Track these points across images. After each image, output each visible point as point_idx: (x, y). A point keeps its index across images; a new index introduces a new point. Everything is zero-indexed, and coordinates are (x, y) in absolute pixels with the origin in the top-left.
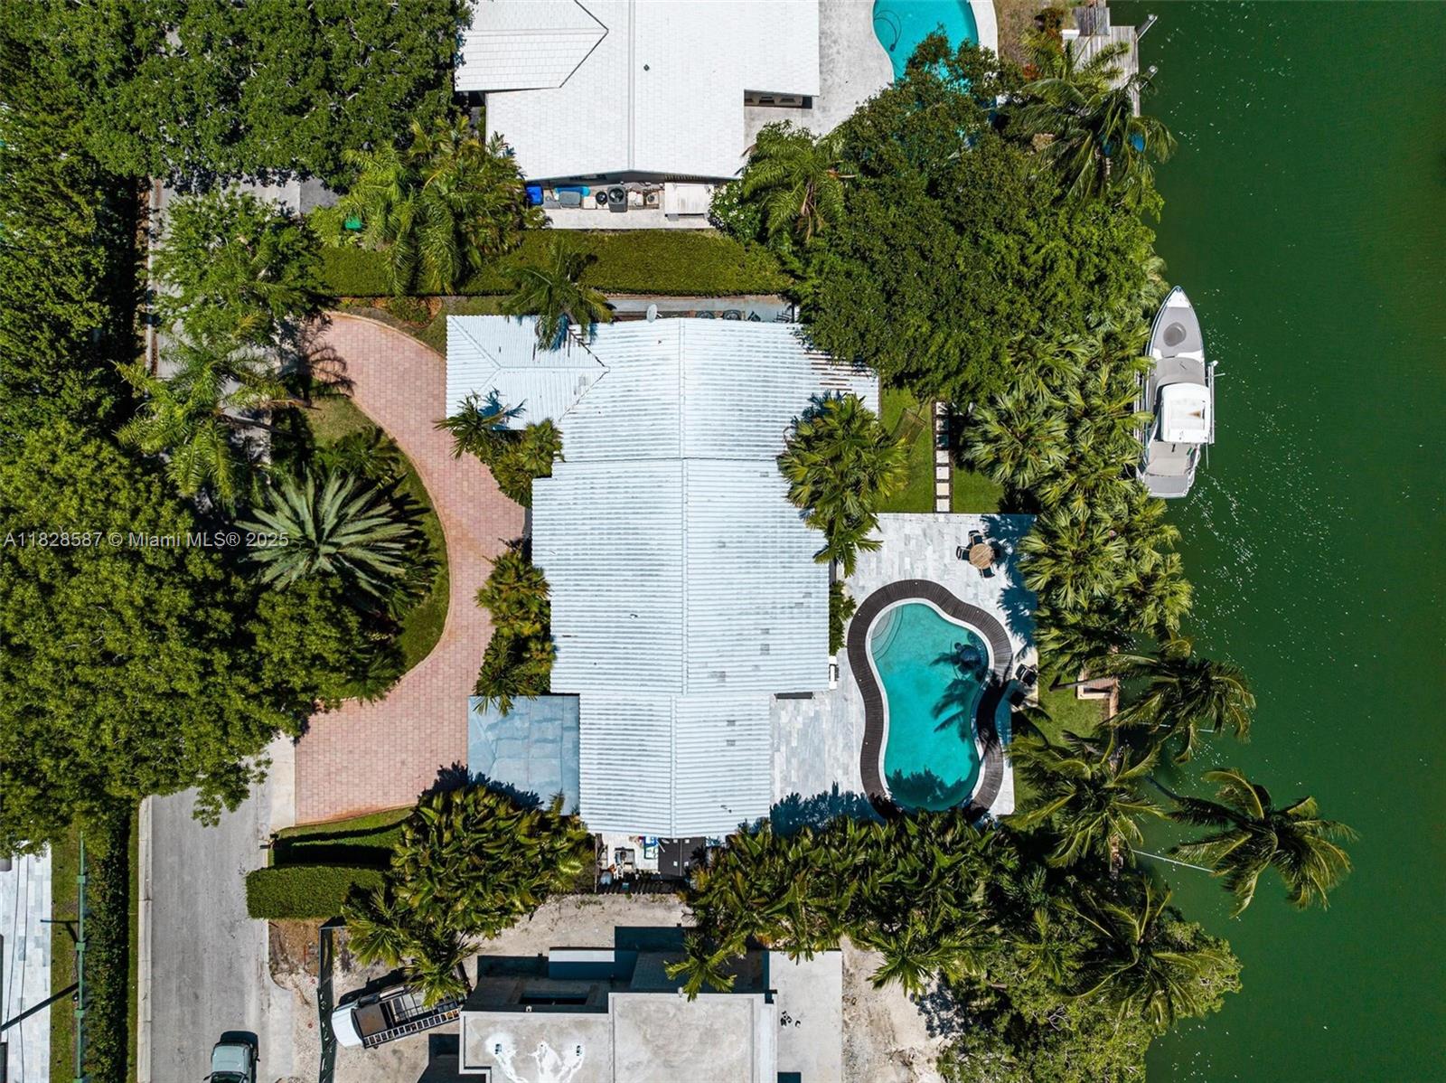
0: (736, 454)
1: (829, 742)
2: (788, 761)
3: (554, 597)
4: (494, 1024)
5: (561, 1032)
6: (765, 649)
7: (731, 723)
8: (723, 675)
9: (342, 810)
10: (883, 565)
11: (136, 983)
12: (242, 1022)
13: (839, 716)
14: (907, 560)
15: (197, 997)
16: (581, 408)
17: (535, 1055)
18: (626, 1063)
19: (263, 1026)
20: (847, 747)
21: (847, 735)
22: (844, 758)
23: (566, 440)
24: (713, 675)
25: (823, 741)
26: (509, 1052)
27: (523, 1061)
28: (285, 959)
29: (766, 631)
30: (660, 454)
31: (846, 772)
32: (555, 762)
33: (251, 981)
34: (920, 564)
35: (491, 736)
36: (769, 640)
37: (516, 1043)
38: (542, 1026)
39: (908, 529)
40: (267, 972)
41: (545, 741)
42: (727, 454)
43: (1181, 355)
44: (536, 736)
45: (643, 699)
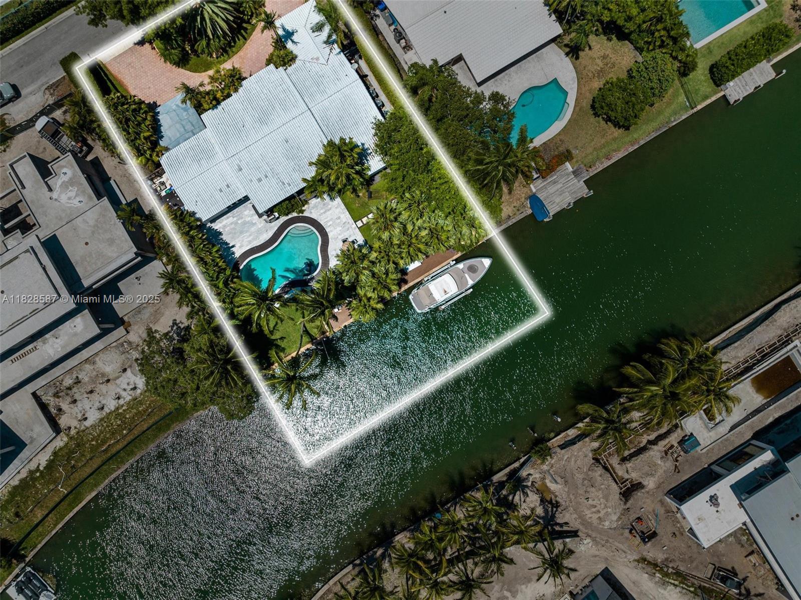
0: (323, 128)
1: (248, 234)
2: (232, 224)
3: (235, 96)
4: (72, 167)
5: (84, 192)
6: (260, 180)
7: (228, 186)
8: (241, 170)
9: (120, 76)
10: (324, 215)
11: (13, 42)
12: (23, 89)
13: (259, 232)
14: (331, 223)
15: (22, 66)
16: (308, 64)
17: (70, 188)
18: (85, 218)
19: (26, 97)
20: (250, 242)
21: (254, 239)
22: (245, 243)
23: (294, 66)
24: (239, 166)
25: (247, 232)
26: (65, 178)
27: (66, 185)
28: (54, 90)
29: (266, 177)
30: (306, 100)
31: (240, 247)
32: (178, 135)
33: (39, 83)
34: (332, 228)
35: (174, 108)
36: (264, 181)
37: (71, 179)
38: (81, 184)
39: (342, 216)
40: (46, 86)
41: (184, 127)
42: (321, 125)
43: (466, 275)
44: (184, 123)
45: (217, 148)
